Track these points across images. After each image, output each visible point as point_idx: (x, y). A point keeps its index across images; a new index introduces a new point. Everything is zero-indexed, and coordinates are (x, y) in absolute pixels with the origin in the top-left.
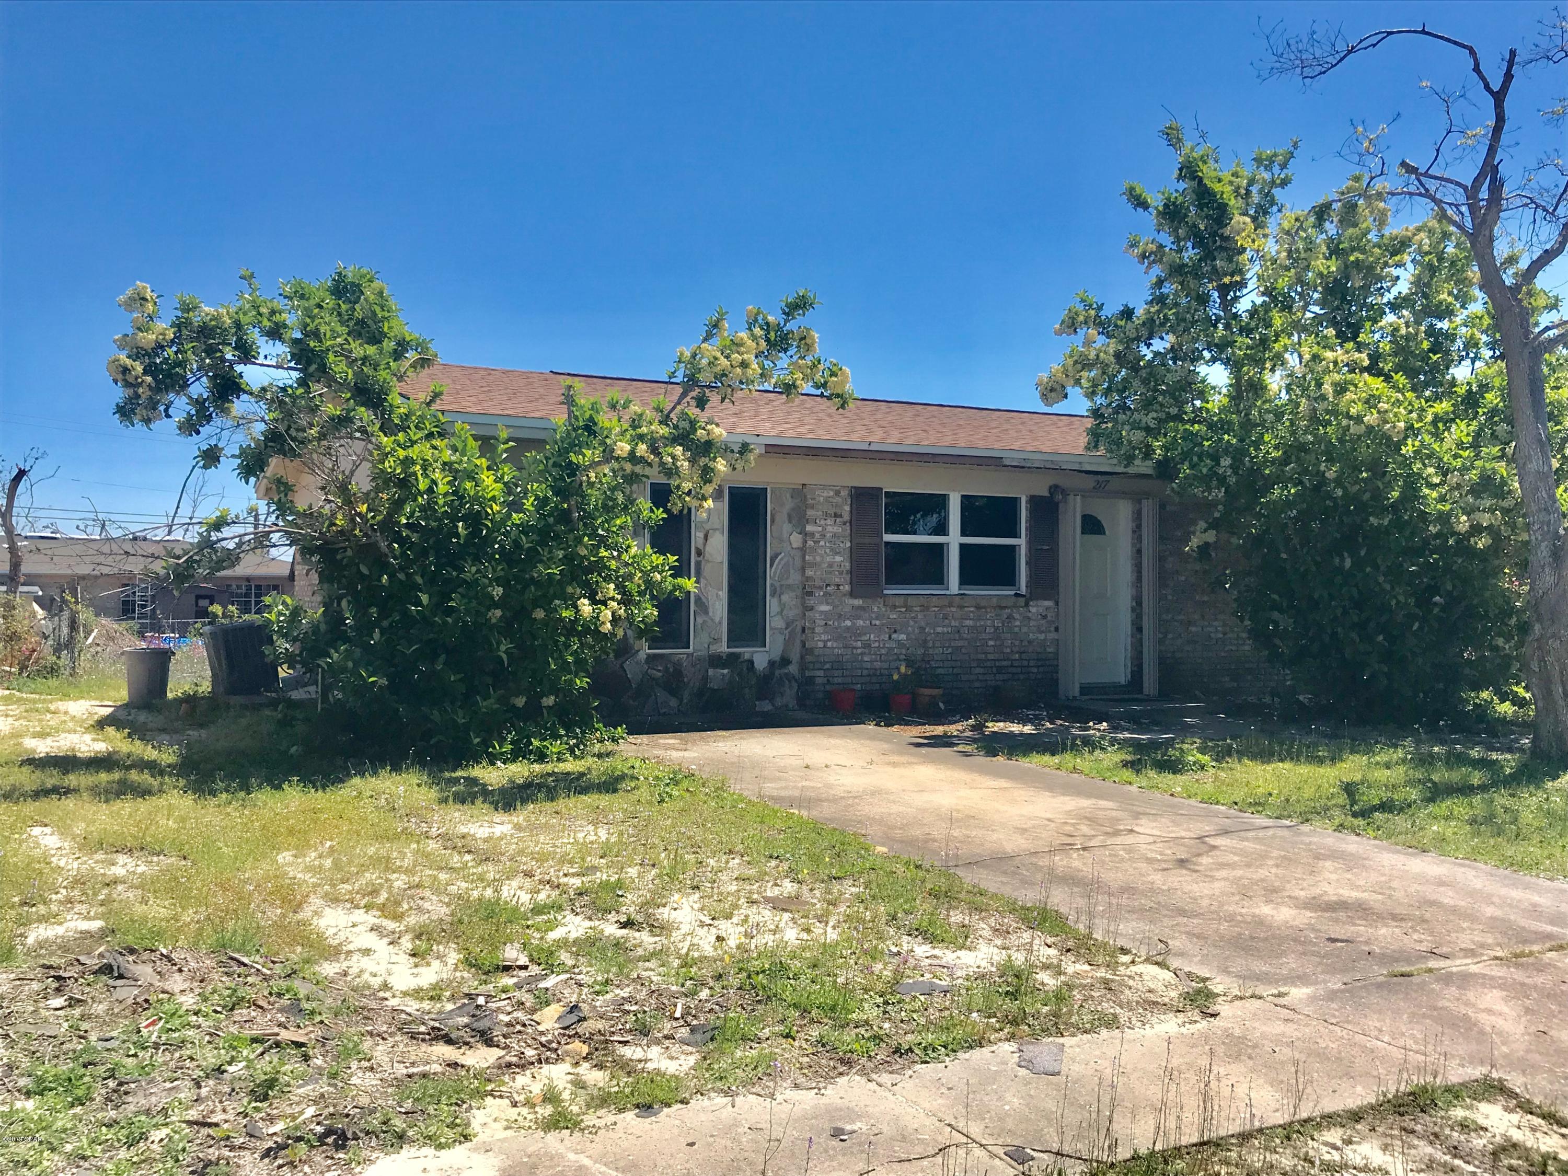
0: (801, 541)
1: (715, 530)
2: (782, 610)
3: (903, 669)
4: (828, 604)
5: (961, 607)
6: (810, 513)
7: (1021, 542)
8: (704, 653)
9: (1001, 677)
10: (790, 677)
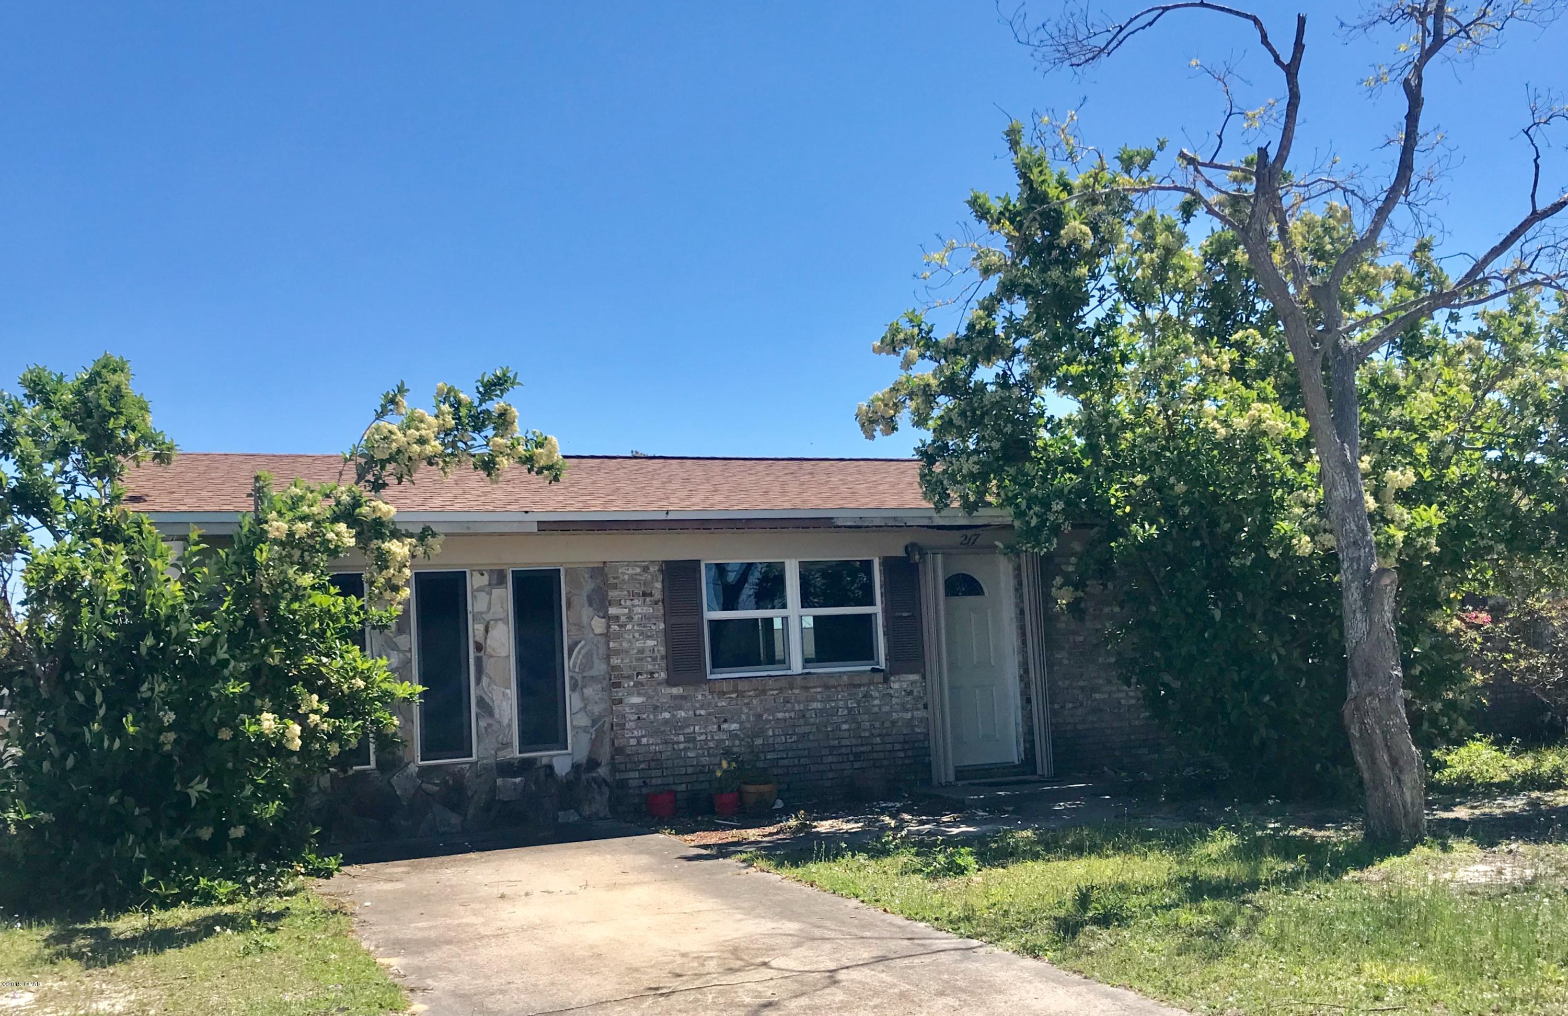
0: (604, 625)
1: (496, 620)
2: (586, 705)
3: (725, 764)
4: (639, 695)
5: (806, 688)
6: (612, 594)
7: (877, 609)
8: (491, 761)
9: (857, 765)
10: (601, 783)
